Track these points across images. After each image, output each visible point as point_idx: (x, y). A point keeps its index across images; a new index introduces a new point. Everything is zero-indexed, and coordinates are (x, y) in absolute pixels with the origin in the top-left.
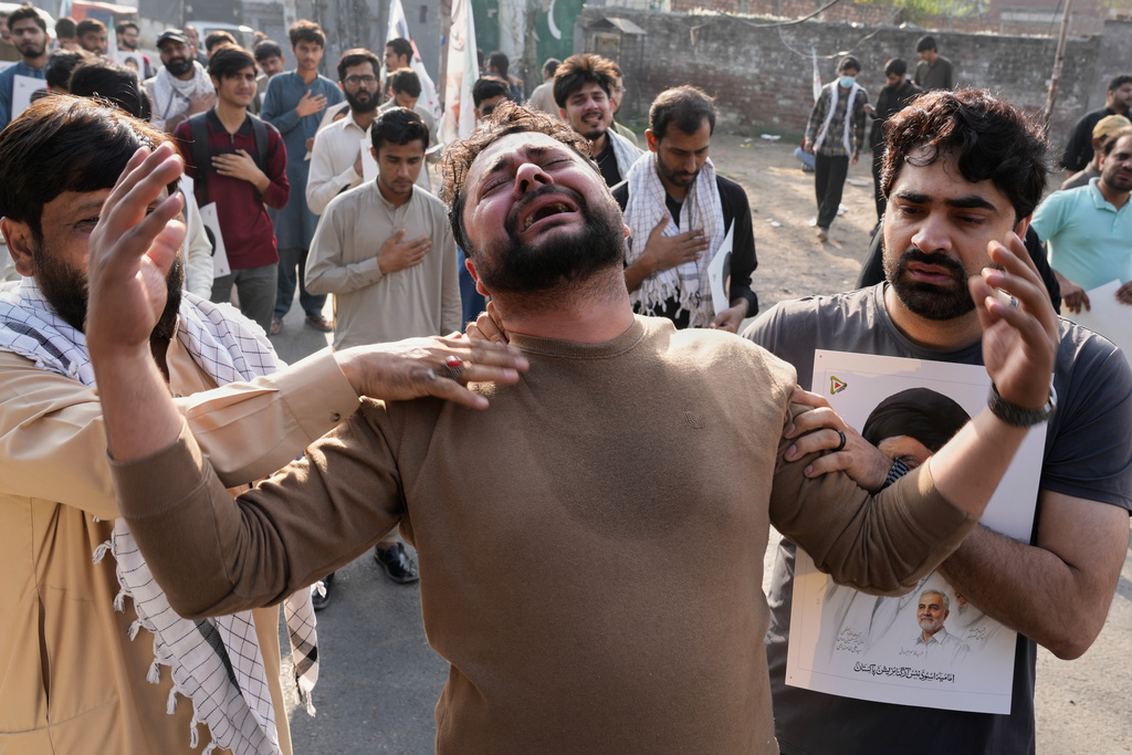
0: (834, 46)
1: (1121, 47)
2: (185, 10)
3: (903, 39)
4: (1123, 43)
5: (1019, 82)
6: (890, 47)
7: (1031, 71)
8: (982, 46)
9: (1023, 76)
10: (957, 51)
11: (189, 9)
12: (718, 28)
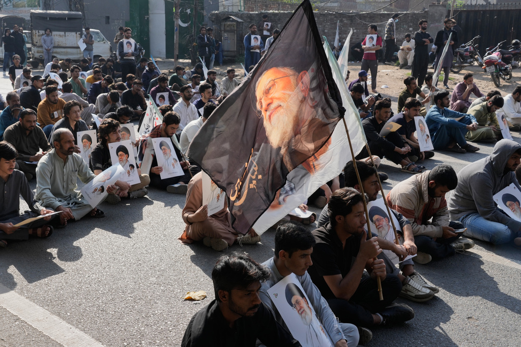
0: (324, 21)
1: (436, 14)
2: (4, 25)
3: (352, 16)
4: (436, 13)
5: (399, 29)
6: (347, 20)
7: (403, 25)
8: (383, 17)
9: (401, 27)
10: (374, 20)
11: (5, 24)
12: (273, 17)
